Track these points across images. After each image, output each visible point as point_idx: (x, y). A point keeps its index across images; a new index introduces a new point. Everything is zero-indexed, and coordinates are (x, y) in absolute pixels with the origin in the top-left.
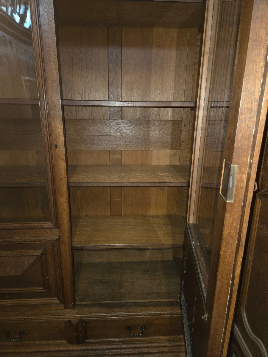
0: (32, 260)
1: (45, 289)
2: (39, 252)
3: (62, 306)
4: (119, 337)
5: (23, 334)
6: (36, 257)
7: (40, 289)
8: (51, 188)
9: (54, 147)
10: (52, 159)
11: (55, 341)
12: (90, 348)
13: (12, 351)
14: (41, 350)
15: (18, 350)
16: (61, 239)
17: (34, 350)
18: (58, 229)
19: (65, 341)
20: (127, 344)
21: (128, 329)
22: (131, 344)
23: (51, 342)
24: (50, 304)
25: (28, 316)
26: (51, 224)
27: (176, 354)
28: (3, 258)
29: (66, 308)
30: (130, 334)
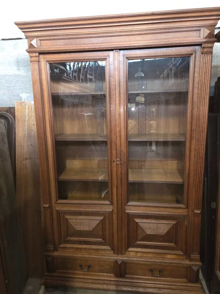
0: (98, 222)
1: (103, 240)
2: (101, 218)
3: (112, 252)
4: (145, 276)
5: (90, 267)
6: (100, 221)
7: (100, 240)
8: (110, 183)
9: (113, 162)
10: (112, 168)
11: (107, 274)
12: (128, 280)
13: (83, 277)
14: (99, 278)
15: (86, 277)
16: (114, 211)
17: (95, 278)
18: (112, 206)
19: (113, 275)
20: (150, 281)
21: (151, 271)
22: (152, 281)
23: (105, 274)
24: (105, 250)
25: (94, 256)
26: (109, 202)
27: (181, 291)
28: (83, 220)
29: (114, 253)
30: (152, 274)
